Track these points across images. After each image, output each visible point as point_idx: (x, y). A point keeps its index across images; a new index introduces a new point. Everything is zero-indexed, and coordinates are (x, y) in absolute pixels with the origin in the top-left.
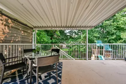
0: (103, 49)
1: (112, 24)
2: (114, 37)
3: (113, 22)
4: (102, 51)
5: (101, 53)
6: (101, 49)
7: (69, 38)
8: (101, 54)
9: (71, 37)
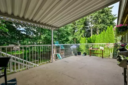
0: (59, 48)
1: (64, 29)
2: (65, 39)
3: (65, 28)
4: (59, 50)
5: (58, 51)
6: (58, 48)
7: (25, 37)
8: (58, 53)
9: (27, 37)
